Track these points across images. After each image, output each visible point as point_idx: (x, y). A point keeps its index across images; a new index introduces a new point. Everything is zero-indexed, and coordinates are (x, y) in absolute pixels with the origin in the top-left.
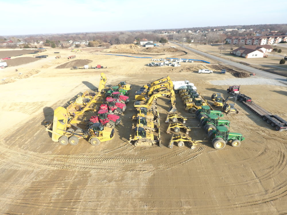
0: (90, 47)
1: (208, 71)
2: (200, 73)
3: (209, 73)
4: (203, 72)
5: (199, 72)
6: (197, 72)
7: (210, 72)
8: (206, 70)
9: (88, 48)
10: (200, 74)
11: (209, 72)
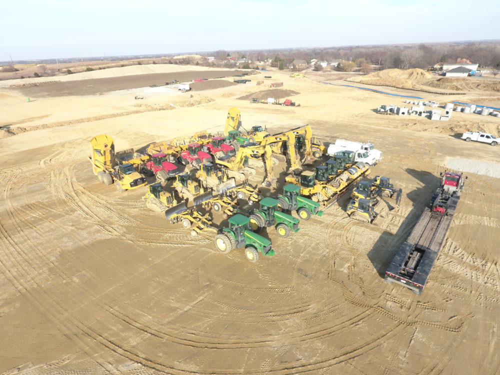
0: (339, 71)
1: (488, 137)
2: (465, 140)
3: (490, 144)
4: (472, 139)
5: (464, 137)
6: (459, 136)
7: (493, 142)
8: (482, 136)
9: (336, 72)
10: (465, 142)
11: (490, 141)
